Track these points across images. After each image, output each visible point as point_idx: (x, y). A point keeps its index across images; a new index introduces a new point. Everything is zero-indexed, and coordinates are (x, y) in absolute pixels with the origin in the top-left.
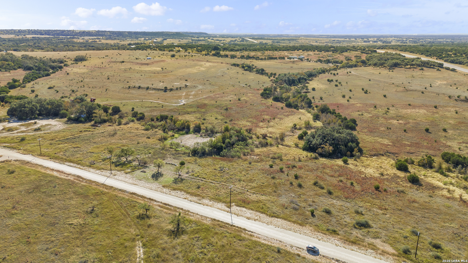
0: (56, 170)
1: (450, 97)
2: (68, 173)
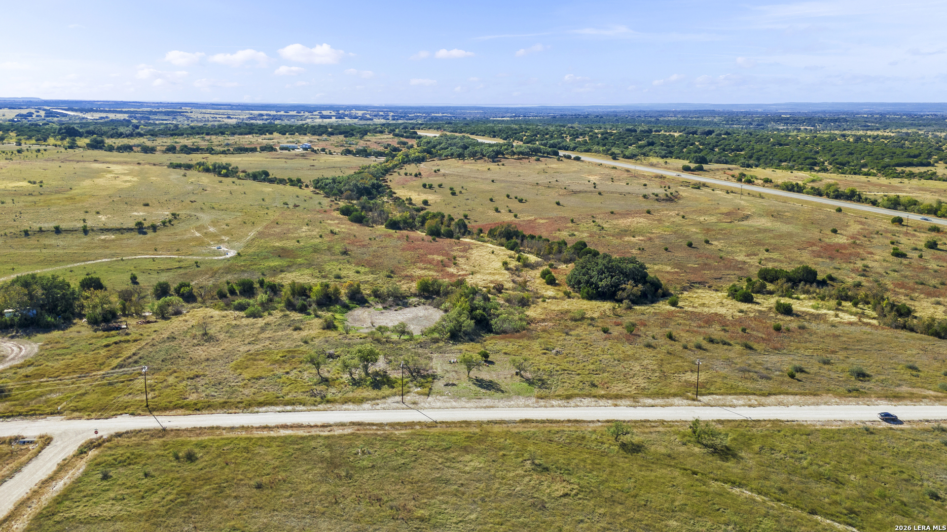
0: (257, 428)
1: (645, 196)
2: (319, 424)
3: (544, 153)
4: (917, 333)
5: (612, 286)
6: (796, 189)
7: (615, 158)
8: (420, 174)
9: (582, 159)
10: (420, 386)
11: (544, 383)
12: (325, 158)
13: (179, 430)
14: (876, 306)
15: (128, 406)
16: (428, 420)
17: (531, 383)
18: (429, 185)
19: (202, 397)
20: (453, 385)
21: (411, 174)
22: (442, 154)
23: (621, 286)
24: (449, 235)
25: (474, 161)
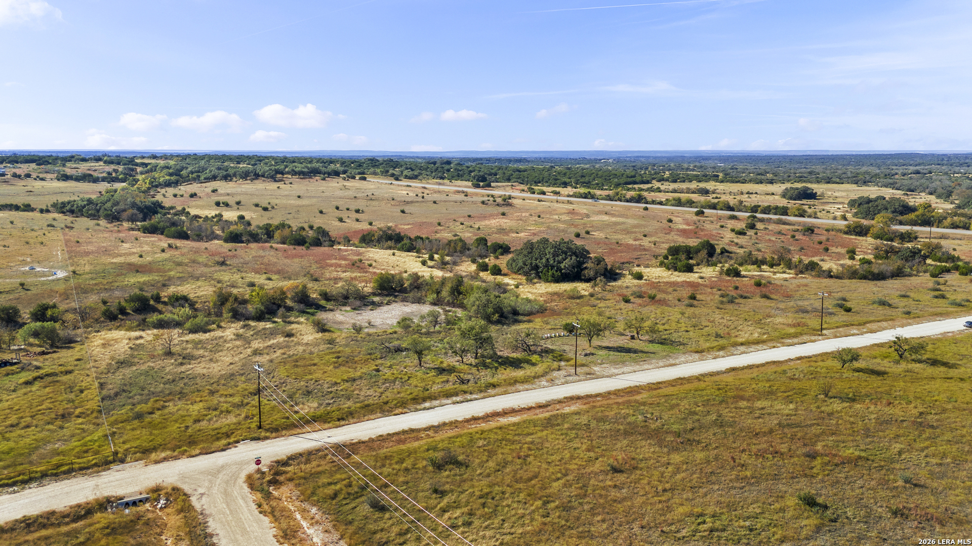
1: (483, 203)
2: (534, 406)
3: (325, 175)
6: (589, 197)
8: (195, 195)
9: (368, 179)
10: (560, 360)
11: (671, 341)
12: (39, 184)
13: (363, 442)
14: (789, 265)
15: (229, 433)
16: (641, 384)
17: (662, 343)
18: (223, 203)
19: (318, 408)
20: (593, 354)
21: (182, 196)
22: (199, 176)
23: (585, 266)
24: (317, 243)
25: (249, 182)
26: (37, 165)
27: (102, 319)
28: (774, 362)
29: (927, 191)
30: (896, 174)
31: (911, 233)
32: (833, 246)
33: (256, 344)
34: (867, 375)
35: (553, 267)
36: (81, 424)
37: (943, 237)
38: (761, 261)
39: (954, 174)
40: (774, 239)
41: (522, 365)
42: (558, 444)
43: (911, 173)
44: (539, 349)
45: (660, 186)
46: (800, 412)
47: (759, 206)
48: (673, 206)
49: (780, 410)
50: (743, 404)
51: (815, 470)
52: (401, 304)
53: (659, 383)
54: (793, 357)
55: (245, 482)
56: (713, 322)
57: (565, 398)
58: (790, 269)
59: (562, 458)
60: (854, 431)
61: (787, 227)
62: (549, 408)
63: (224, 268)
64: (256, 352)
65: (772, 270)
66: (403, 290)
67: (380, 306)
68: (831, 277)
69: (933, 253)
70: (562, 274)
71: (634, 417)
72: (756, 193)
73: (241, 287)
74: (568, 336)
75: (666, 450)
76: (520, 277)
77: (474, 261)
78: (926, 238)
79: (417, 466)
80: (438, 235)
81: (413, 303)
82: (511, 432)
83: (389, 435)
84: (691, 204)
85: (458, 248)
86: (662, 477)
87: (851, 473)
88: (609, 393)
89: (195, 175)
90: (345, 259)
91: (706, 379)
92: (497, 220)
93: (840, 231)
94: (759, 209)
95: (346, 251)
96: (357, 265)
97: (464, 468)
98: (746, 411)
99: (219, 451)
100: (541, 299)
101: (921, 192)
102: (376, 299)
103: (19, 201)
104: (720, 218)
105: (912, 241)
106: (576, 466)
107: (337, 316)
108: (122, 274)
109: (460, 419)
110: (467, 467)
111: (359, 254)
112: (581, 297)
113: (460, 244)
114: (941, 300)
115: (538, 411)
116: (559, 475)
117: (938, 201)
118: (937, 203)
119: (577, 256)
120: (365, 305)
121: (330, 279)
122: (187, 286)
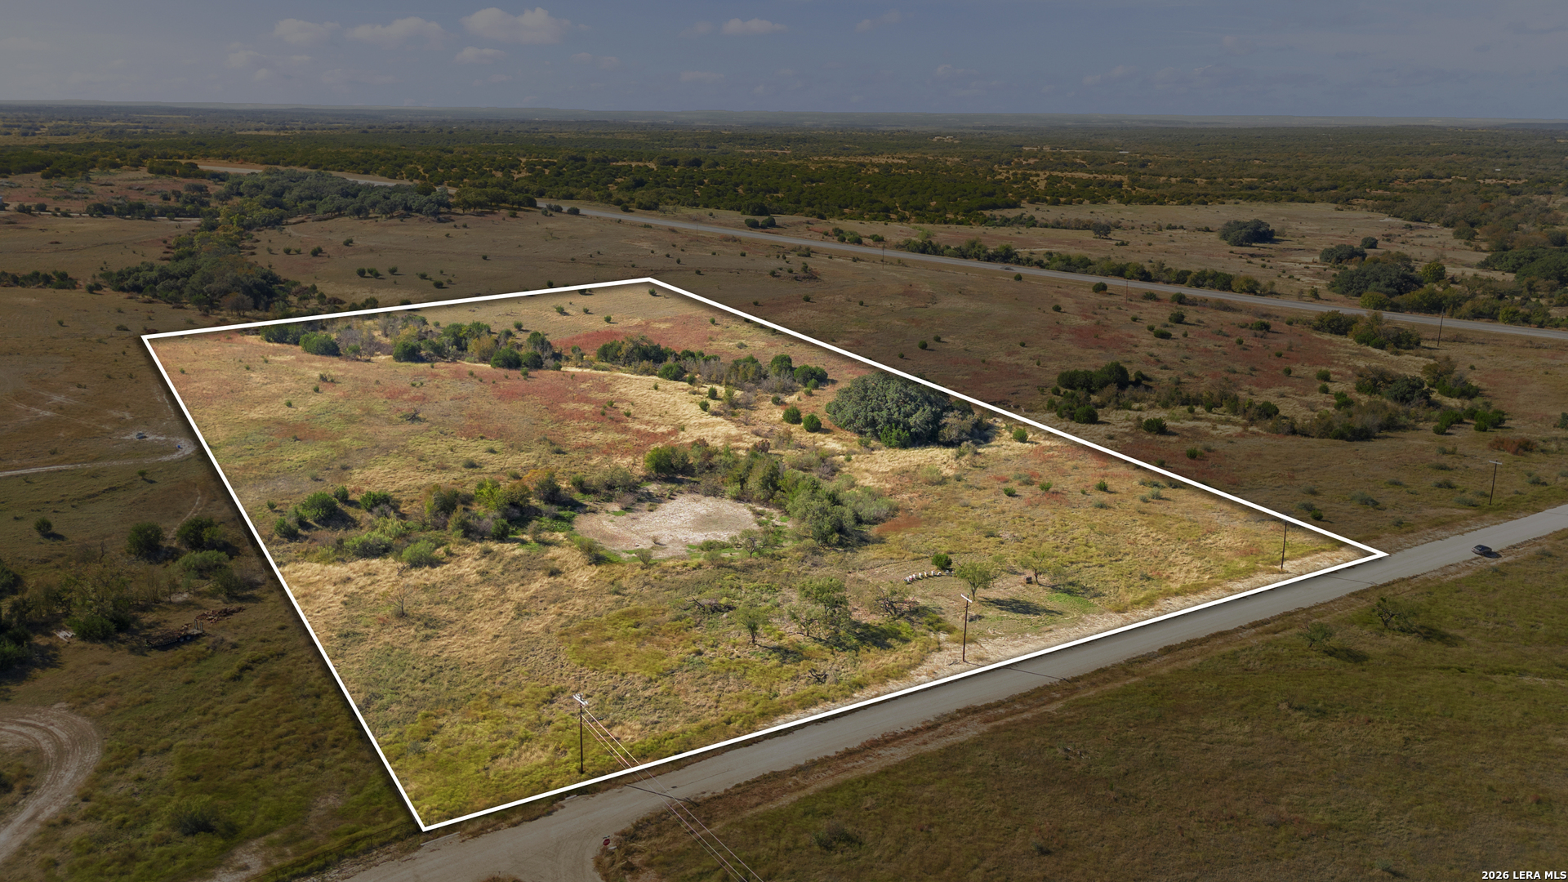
1: (773, 274)
2: (920, 726)
3: (513, 204)
4: (1313, 437)
5: (928, 423)
6: (930, 249)
7: (626, 210)
8: (320, 250)
9: (581, 212)
10: (938, 630)
11: (1083, 588)
12: (62, 224)
13: (719, 797)
14: (1235, 406)
15: (546, 781)
16: (1053, 681)
17: (1069, 592)
18: (370, 272)
19: (642, 730)
20: (980, 617)
21: (298, 252)
22: (314, 207)
23: (943, 421)
24: (537, 363)
25: (397, 221)
26: (45, 177)
27: (276, 537)
28: (1221, 634)
29: (1442, 220)
30: (1397, 178)
31: (1411, 336)
32: (1297, 361)
33: (516, 594)
34: (1342, 662)
35: (898, 423)
36: (344, 760)
37: (1458, 339)
38: (1194, 400)
39: (1484, 179)
40: (1210, 346)
41: (888, 641)
42: (965, 803)
43: (1419, 177)
44: (906, 607)
45: (1034, 214)
46: (1257, 739)
47: (1189, 273)
48: (1059, 269)
49: (1232, 734)
50: (1185, 723)
51: (1278, 850)
52: (690, 496)
53: (1077, 679)
54: (1245, 623)
55: (594, 870)
56: (1134, 543)
57: (959, 711)
58: (1235, 413)
59: (974, 830)
60: (1324, 776)
61: (1230, 316)
62: (940, 730)
63: (416, 426)
64: (521, 611)
65: (1210, 415)
66: (687, 470)
67: (660, 502)
68: (1294, 432)
69: (1441, 379)
70: (911, 434)
71: (1052, 750)
72: (1182, 227)
73: (454, 469)
74: (940, 575)
75: (1097, 813)
76: (849, 435)
77: (777, 402)
78: (1433, 340)
79: (799, 844)
80: (715, 346)
81: (706, 495)
82: (902, 781)
83: (747, 783)
84: (1085, 267)
85: (750, 375)
86: (1098, 862)
87: (1321, 853)
88: (1013, 700)
89: (305, 204)
90: (588, 401)
91: (1136, 670)
92: (799, 312)
93: (1307, 323)
94: (1189, 278)
95: (584, 378)
96: (610, 414)
97: (857, 845)
98: (1190, 735)
99: (544, 815)
100: (888, 486)
101: (1432, 222)
102: (653, 488)
103: (47, 264)
104: (1130, 297)
105: (1412, 348)
106: (993, 845)
107: (604, 522)
108: (276, 446)
109: (832, 754)
110: (860, 844)
111: (605, 388)
112: (943, 481)
113: (753, 368)
114: (1447, 492)
115: (926, 736)
116: (976, 861)
117: (1457, 243)
118: (1454, 249)
119: (931, 404)
120: (640, 500)
121: (577, 448)
122: (378, 467)
